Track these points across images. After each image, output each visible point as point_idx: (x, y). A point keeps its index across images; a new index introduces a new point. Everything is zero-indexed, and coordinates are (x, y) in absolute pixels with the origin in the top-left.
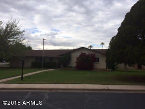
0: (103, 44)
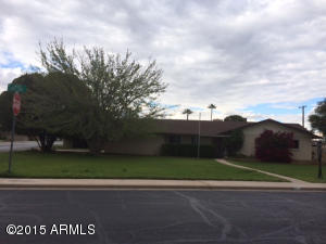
0: (212, 107)
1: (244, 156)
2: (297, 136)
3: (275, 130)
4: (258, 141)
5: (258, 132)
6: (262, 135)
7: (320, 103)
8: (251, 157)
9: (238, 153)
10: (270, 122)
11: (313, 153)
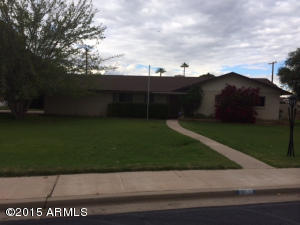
1: (202, 116)
2: (263, 92)
3: (239, 86)
4: (218, 98)
5: (219, 88)
6: (223, 91)
7: (292, 54)
8: (211, 117)
9: (195, 113)
10: (232, 75)
11: (281, 111)
